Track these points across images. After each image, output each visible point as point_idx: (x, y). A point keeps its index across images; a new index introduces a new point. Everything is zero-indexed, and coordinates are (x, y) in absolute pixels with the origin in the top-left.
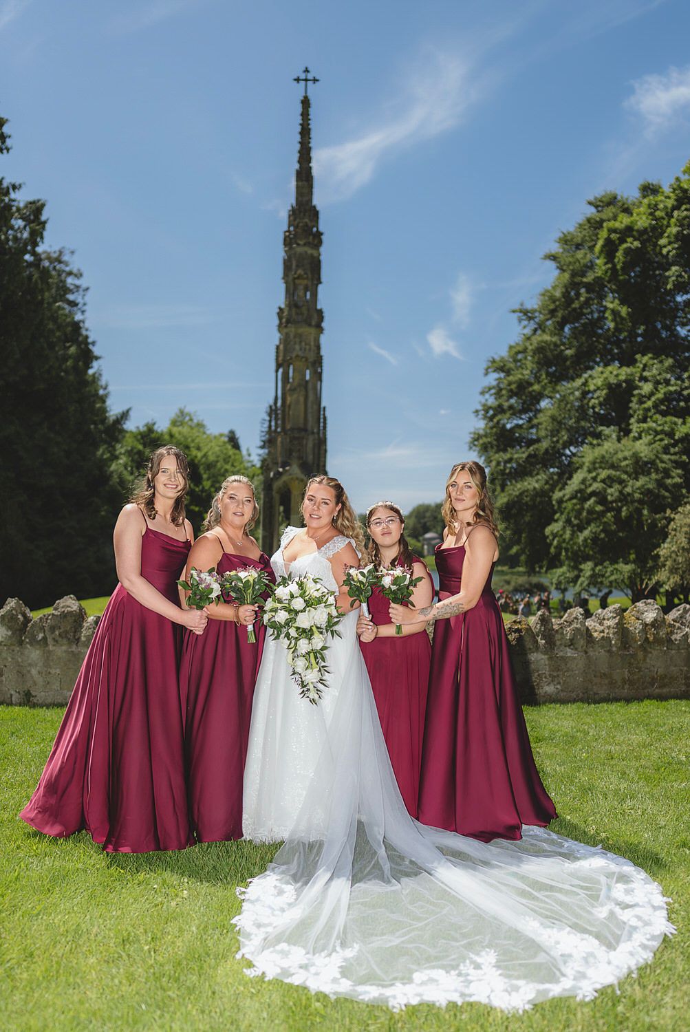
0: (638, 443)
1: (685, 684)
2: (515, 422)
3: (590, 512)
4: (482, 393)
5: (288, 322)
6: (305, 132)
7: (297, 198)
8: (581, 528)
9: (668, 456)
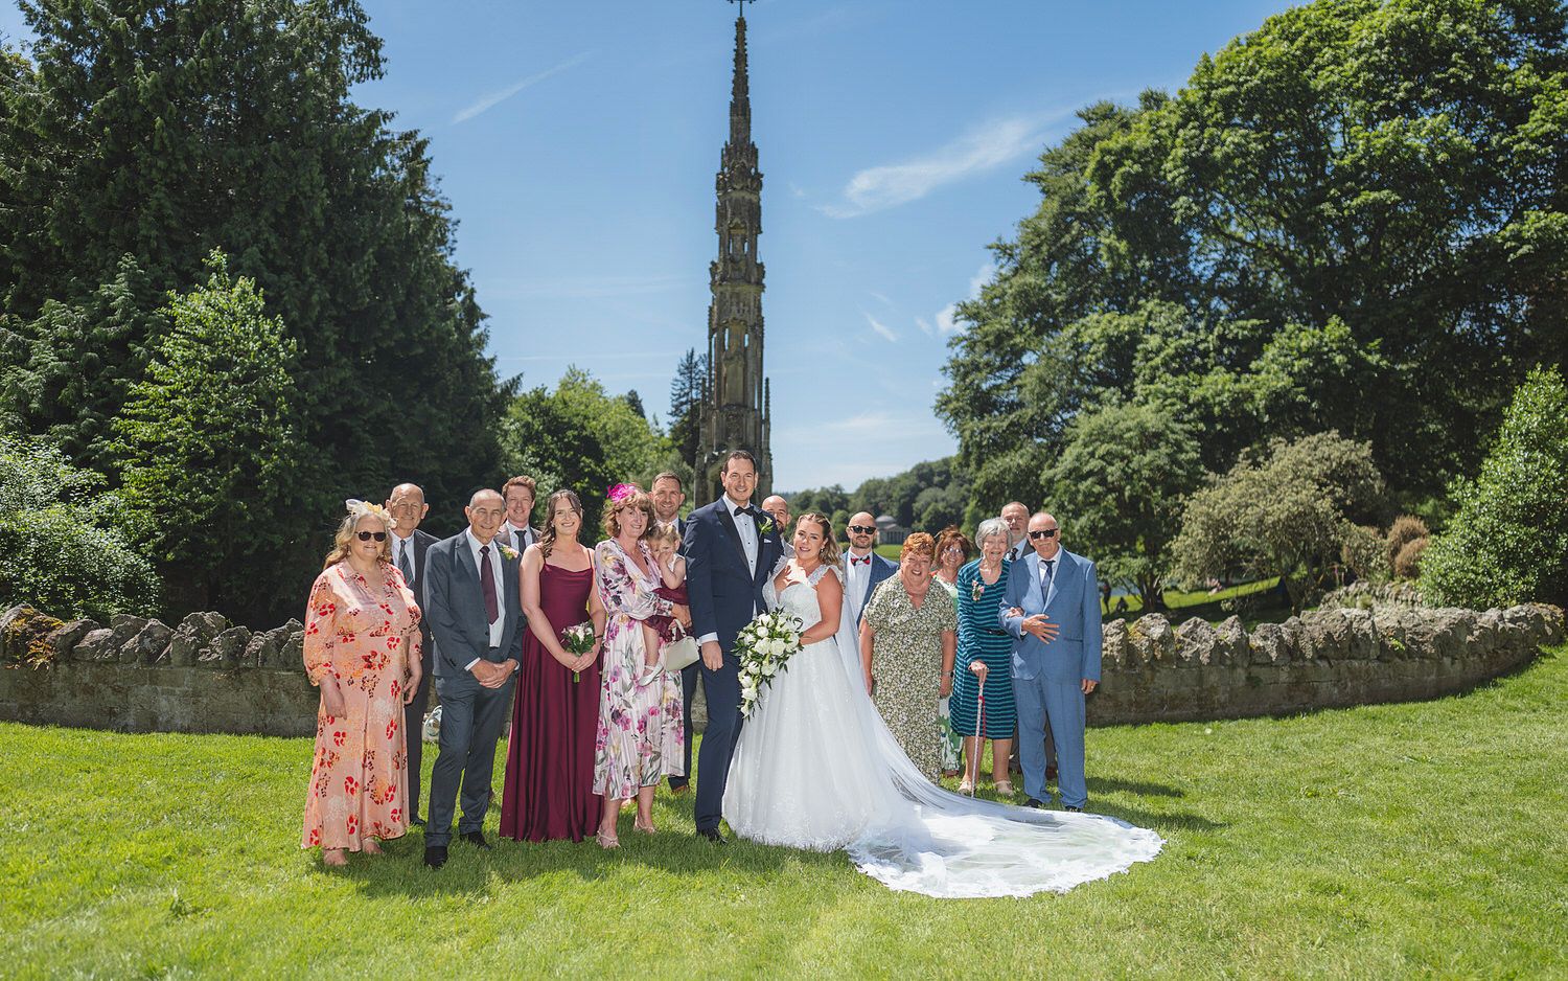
0: (1144, 408)
1: (1199, 705)
2: (993, 382)
3: (1088, 494)
4: (950, 345)
5: (723, 279)
6: (741, 58)
7: (732, 136)
8: (1077, 514)
9: (1181, 426)
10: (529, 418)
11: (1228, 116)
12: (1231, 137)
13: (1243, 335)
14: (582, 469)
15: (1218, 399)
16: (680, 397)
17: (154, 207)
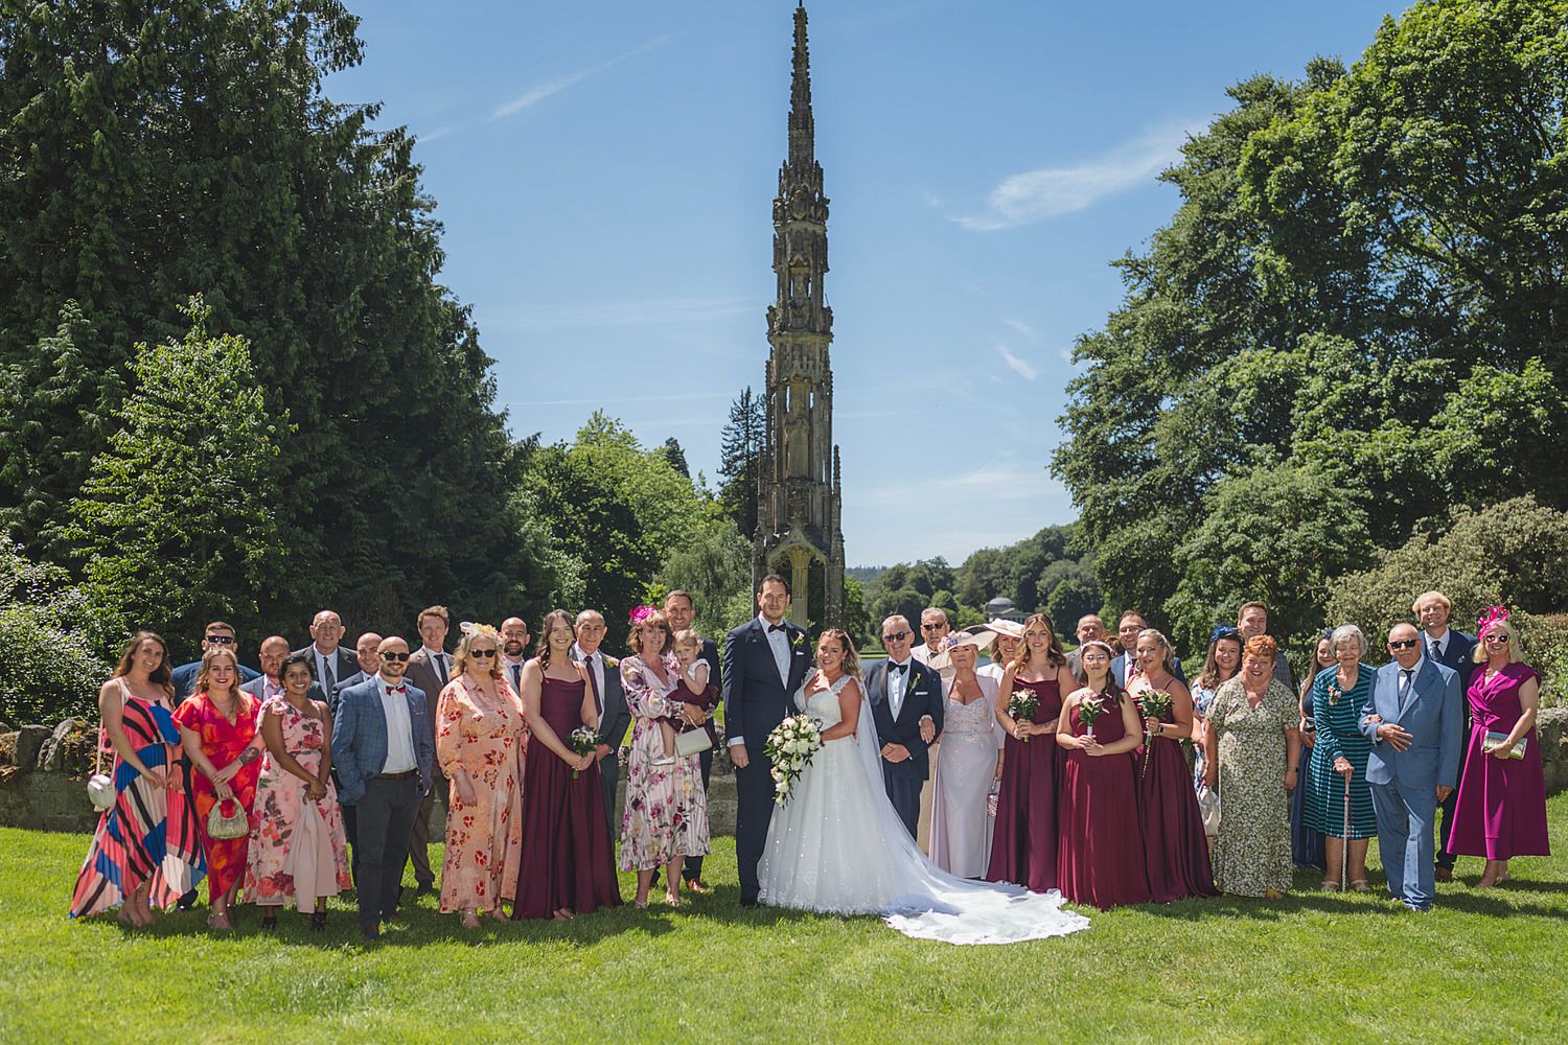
0: (1299, 472)
3: (1230, 575)
4: (1067, 390)
5: (783, 328)
6: (801, 58)
7: (791, 154)
8: (1217, 600)
9: (1344, 491)
10: (545, 483)
11: (1410, 101)
12: (1414, 130)
13: (1423, 378)
14: (613, 545)
15: (1388, 460)
16: (733, 450)
17: (95, 241)
